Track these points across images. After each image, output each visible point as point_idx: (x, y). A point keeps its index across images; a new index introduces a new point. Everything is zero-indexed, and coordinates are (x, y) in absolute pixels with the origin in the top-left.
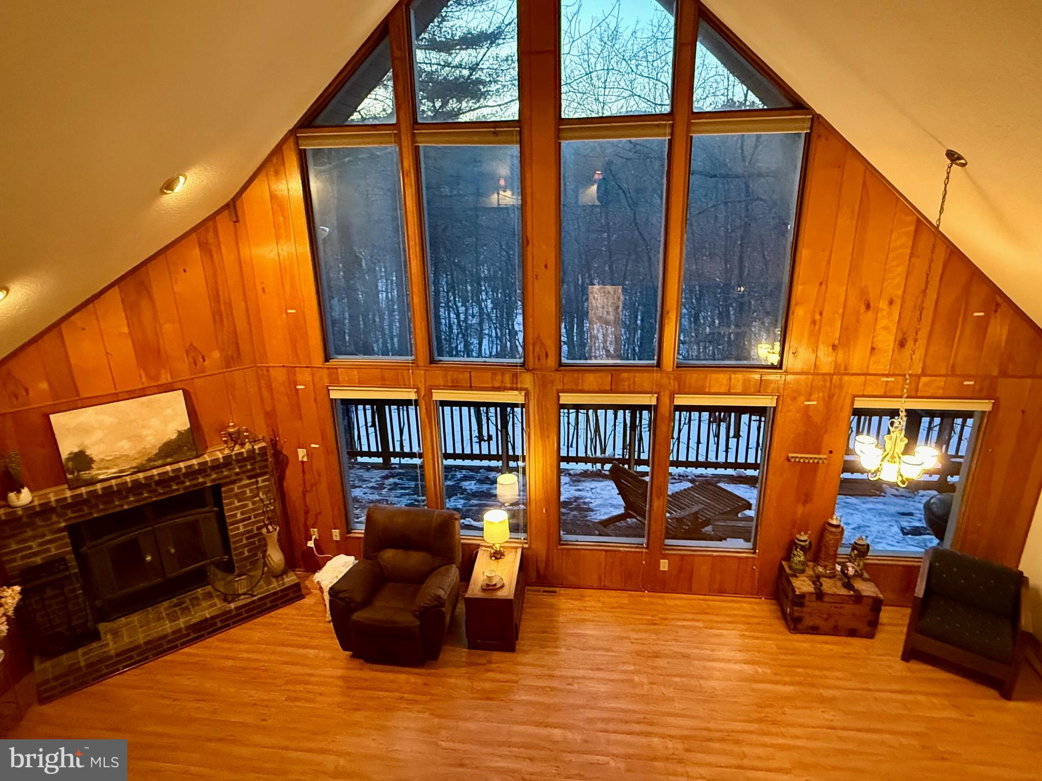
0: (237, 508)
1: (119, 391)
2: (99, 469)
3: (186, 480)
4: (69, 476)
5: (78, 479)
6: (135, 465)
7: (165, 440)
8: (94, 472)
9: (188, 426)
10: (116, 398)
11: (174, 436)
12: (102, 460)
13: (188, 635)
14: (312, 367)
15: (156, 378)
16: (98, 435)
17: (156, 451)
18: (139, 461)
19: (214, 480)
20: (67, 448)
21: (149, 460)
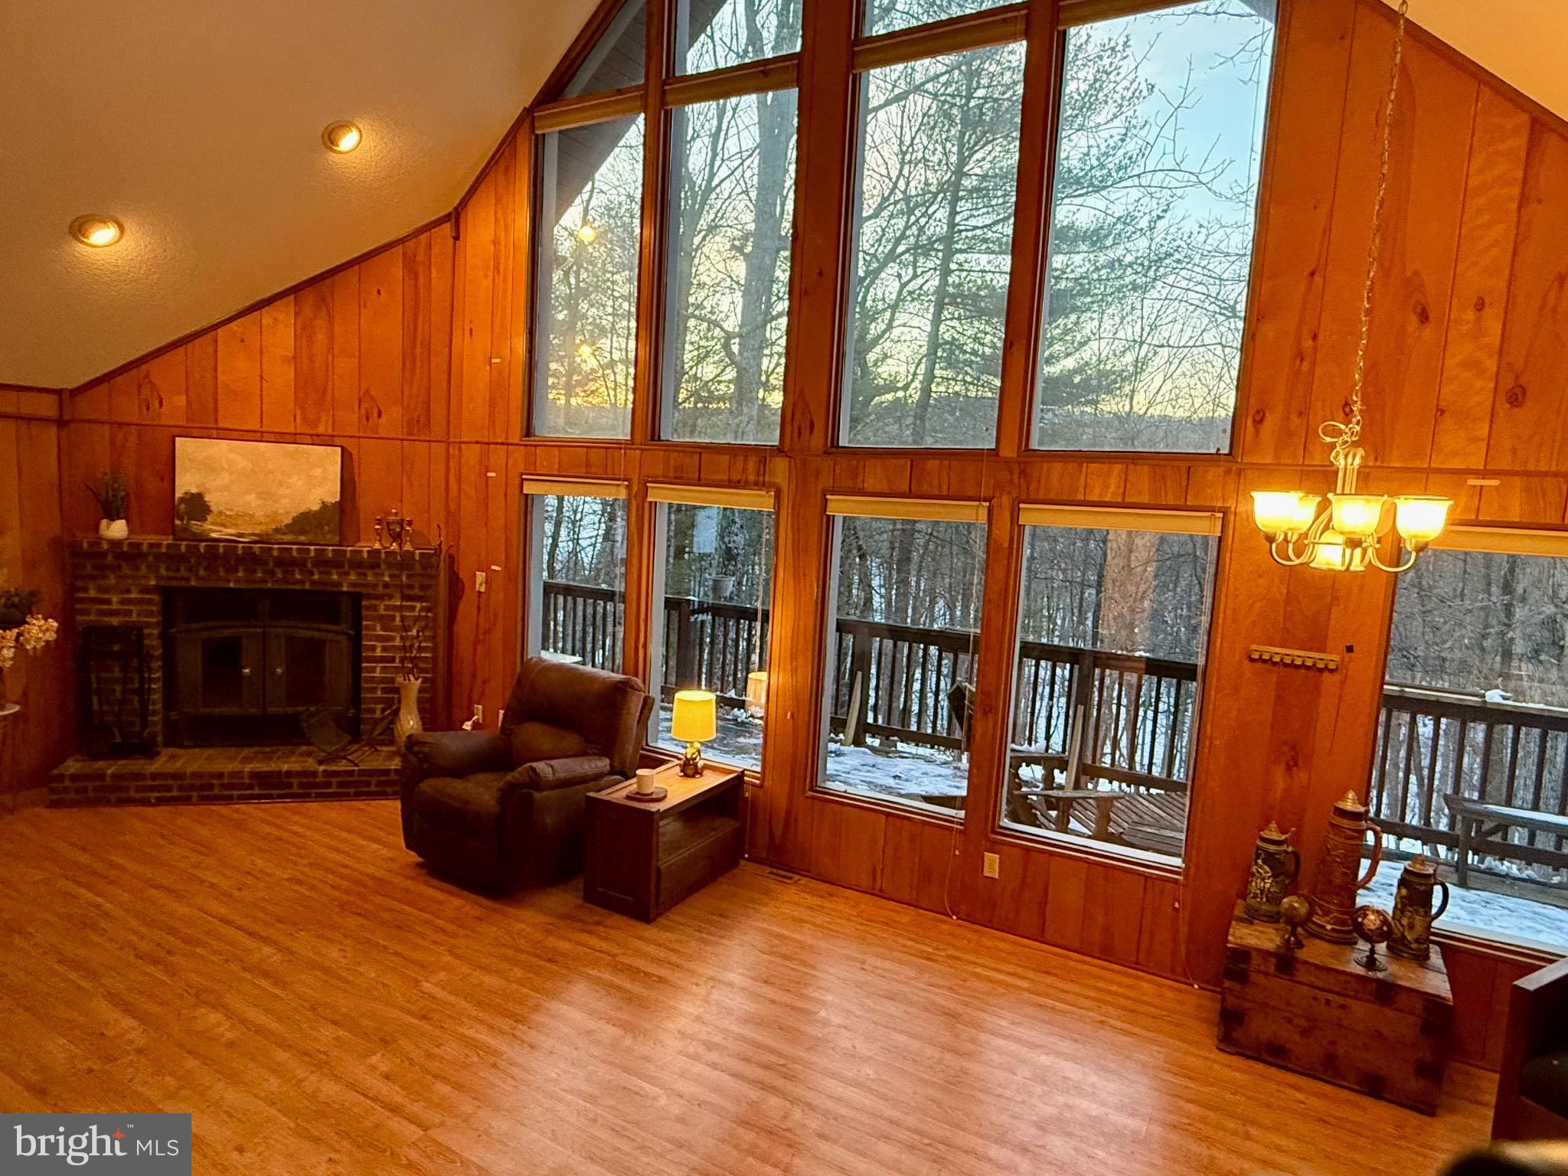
0: (378, 638)
1: (264, 429)
2: (213, 524)
3: (315, 570)
4: (178, 522)
5: (186, 529)
6: (257, 532)
7: (303, 509)
8: (207, 526)
9: (338, 499)
10: (258, 436)
11: (316, 507)
12: (220, 513)
13: (250, 787)
14: (508, 444)
15: (316, 423)
16: (225, 478)
17: (288, 521)
18: (264, 528)
19: (354, 585)
20: (185, 483)
21: (277, 530)
